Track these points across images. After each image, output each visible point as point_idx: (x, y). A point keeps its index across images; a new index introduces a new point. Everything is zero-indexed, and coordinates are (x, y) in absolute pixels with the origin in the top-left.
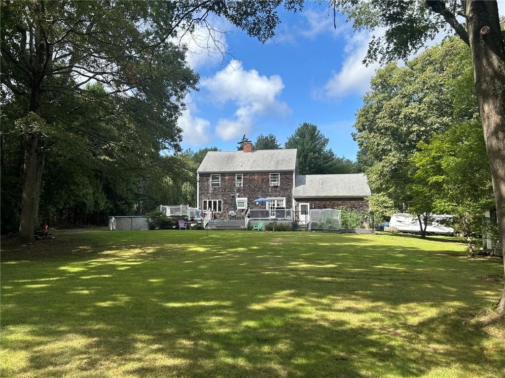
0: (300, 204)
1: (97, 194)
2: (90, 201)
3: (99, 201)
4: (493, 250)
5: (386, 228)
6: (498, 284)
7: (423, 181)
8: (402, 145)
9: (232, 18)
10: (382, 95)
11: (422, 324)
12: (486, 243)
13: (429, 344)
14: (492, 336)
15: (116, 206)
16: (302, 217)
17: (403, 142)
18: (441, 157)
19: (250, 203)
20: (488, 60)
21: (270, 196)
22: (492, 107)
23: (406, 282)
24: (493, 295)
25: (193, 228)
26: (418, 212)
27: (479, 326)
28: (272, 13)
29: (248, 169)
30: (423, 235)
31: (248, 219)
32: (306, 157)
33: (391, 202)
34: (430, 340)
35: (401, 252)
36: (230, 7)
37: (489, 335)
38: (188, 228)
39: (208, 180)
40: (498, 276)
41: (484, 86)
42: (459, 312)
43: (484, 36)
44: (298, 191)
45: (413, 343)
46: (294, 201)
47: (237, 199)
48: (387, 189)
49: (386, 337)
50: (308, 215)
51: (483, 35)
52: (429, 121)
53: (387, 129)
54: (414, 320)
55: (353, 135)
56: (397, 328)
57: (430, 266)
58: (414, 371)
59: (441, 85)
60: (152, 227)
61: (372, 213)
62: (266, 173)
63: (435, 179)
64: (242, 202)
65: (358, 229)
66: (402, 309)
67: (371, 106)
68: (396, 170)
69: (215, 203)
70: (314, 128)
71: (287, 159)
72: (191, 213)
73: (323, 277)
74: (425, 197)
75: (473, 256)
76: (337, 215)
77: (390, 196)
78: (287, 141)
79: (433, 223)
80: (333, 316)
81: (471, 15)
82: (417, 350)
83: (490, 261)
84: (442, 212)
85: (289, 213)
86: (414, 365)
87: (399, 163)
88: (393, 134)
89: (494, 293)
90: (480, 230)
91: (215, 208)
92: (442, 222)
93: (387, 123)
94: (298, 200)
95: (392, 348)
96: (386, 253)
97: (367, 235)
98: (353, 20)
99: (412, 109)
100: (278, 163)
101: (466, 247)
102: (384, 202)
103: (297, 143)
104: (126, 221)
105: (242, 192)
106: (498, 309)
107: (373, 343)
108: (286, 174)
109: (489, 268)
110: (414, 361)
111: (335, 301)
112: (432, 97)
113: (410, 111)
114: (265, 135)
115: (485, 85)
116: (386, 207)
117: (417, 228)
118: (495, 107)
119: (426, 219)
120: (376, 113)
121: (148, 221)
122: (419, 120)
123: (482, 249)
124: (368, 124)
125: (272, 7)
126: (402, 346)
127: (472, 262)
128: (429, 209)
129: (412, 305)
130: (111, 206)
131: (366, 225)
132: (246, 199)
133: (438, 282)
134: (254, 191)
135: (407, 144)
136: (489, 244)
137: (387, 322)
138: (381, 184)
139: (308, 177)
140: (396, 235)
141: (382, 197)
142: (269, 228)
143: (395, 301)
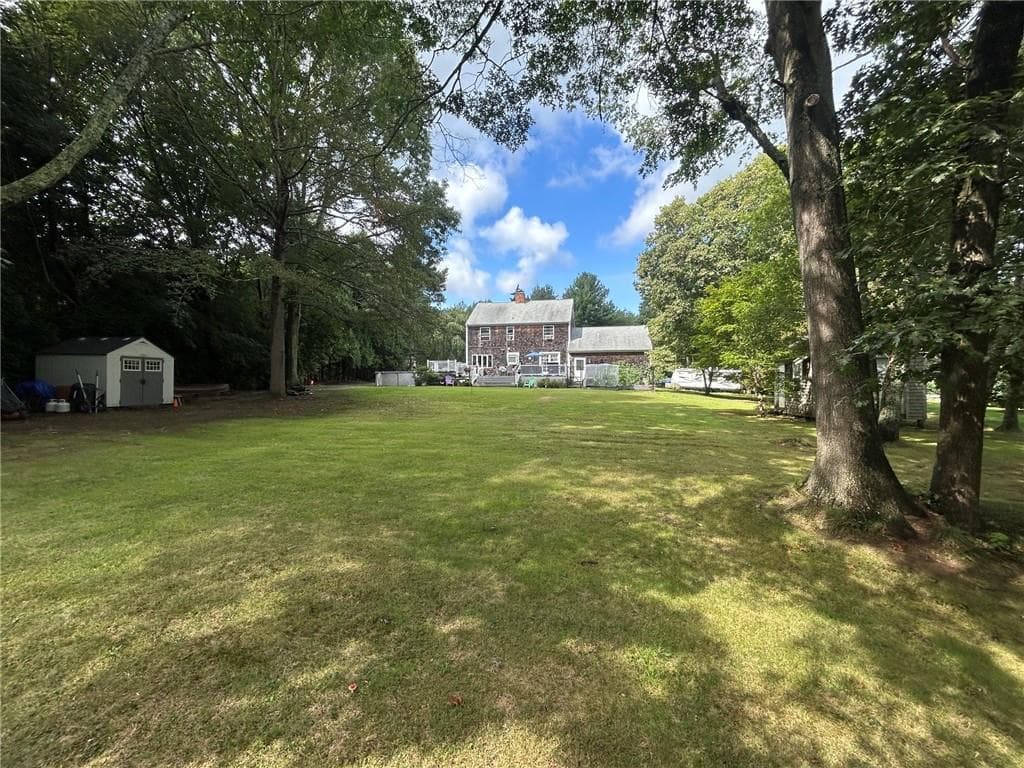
0: (576, 359)
1: (364, 349)
2: (356, 357)
3: (367, 356)
4: (786, 409)
5: (667, 385)
6: (795, 450)
7: (710, 331)
8: (688, 293)
9: (475, 120)
10: (667, 236)
11: (702, 506)
12: (778, 402)
13: (711, 537)
14: (798, 527)
15: (385, 361)
16: (577, 373)
17: (689, 289)
18: (732, 303)
19: (523, 359)
20: (813, 146)
21: (544, 350)
22: (814, 215)
23: (685, 448)
24: (792, 466)
25: (461, 385)
26: (704, 366)
27: (777, 512)
28: (524, 111)
29: (519, 321)
30: (707, 391)
31: (519, 375)
32: (584, 308)
33: (673, 356)
34: (713, 530)
35: (681, 411)
36: (471, 107)
37: (793, 526)
38: (456, 385)
39: (477, 333)
40: (796, 440)
41: (805, 186)
42: (750, 491)
43: (810, 109)
44: (573, 345)
45: (689, 535)
46: (569, 356)
47: (508, 354)
48: (670, 342)
49: (654, 525)
50: (584, 372)
51: (809, 107)
52: (719, 265)
53: (671, 274)
54: (692, 501)
55: (636, 284)
56: (669, 511)
57: (713, 427)
58: (689, 583)
59: (735, 223)
60: (418, 384)
61: (652, 368)
62: (539, 325)
63: (723, 328)
64: (513, 357)
65: (636, 387)
66: (677, 484)
67: (654, 251)
68: (680, 321)
69: (485, 358)
70: (594, 278)
71: (563, 309)
72: (460, 369)
73: (588, 441)
74: (712, 349)
75: (763, 415)
76: (614, 370)
77: (673, 349)
78: (565, 292)
79: (719, 378)
80: (589, 494)
81: (791, 81)
82: (694, 547)
83: (782, 421)
84: (730, 367)
85: (563, 369)
86: (689, 573)
87: (684, 312)
88: (679, 281)
89: (793, 463)
90: (773, 386)
91: (485, 364)
92: (729, 378)
93: (672, 267)
94: (573, 354)
95: (660, 542)
96: (666, 413)
97: (645, 392)
98: (633, 140)
99: (701, 252)
100: (552, 314)
101: (756, 405)
102: (666, 356)
103: (575, 294)
104: (392, 377)
105: (513, 346)
106: (804, 489)
107: (637, 536)
108: (561, 327)
109: (782, 430)
110: (690, 567)
111: (596, 474)
112: (723, 237)
113: (698, 253)
114: (542, 286)
115: (806, 184)
116: (667, 362)
117: (701, 385)
118: (819, 215)
119: (711, 375)
120: (659, 257)
121: (414, 377)
122: (708, 264)
123: (773, 407)
124: (650, 270)
125: (523, 101)
126: (673, 540)
127: (762, 422)
128: (715, 362)
129: (690, 479)
130: (380, 362)
131: (645, 381)
132: (518, 354)
133: (725, 448)
134: (526, 345)
135: (693, 291)
136: (782, 402)
137: (658, 503)
138: (664, 337)
139: (585, 330)
140: (678, 391)
141: (664, 351)
142: (541, 385)
143: (670, 473)
